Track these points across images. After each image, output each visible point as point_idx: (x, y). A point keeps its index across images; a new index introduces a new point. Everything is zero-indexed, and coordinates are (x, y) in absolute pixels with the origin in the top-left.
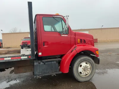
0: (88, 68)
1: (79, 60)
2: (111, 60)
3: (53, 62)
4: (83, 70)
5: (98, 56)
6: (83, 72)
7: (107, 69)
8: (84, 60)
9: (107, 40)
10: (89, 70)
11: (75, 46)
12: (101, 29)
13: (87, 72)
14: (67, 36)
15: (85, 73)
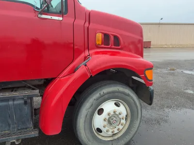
0: (121, 116)
1: (96, 96)
2: (174, 85)
3: (11, 103)
4: (106, 123)
5: (151, 84)
6: (107, 128)
7: (167, 110)
8: (111, 95)
9: (166, 45)
10: (123, 121)
11: (87, 53)
12: (159, 24)
13: (117, 127)
14: (61, 19)
15: (111, 130)
